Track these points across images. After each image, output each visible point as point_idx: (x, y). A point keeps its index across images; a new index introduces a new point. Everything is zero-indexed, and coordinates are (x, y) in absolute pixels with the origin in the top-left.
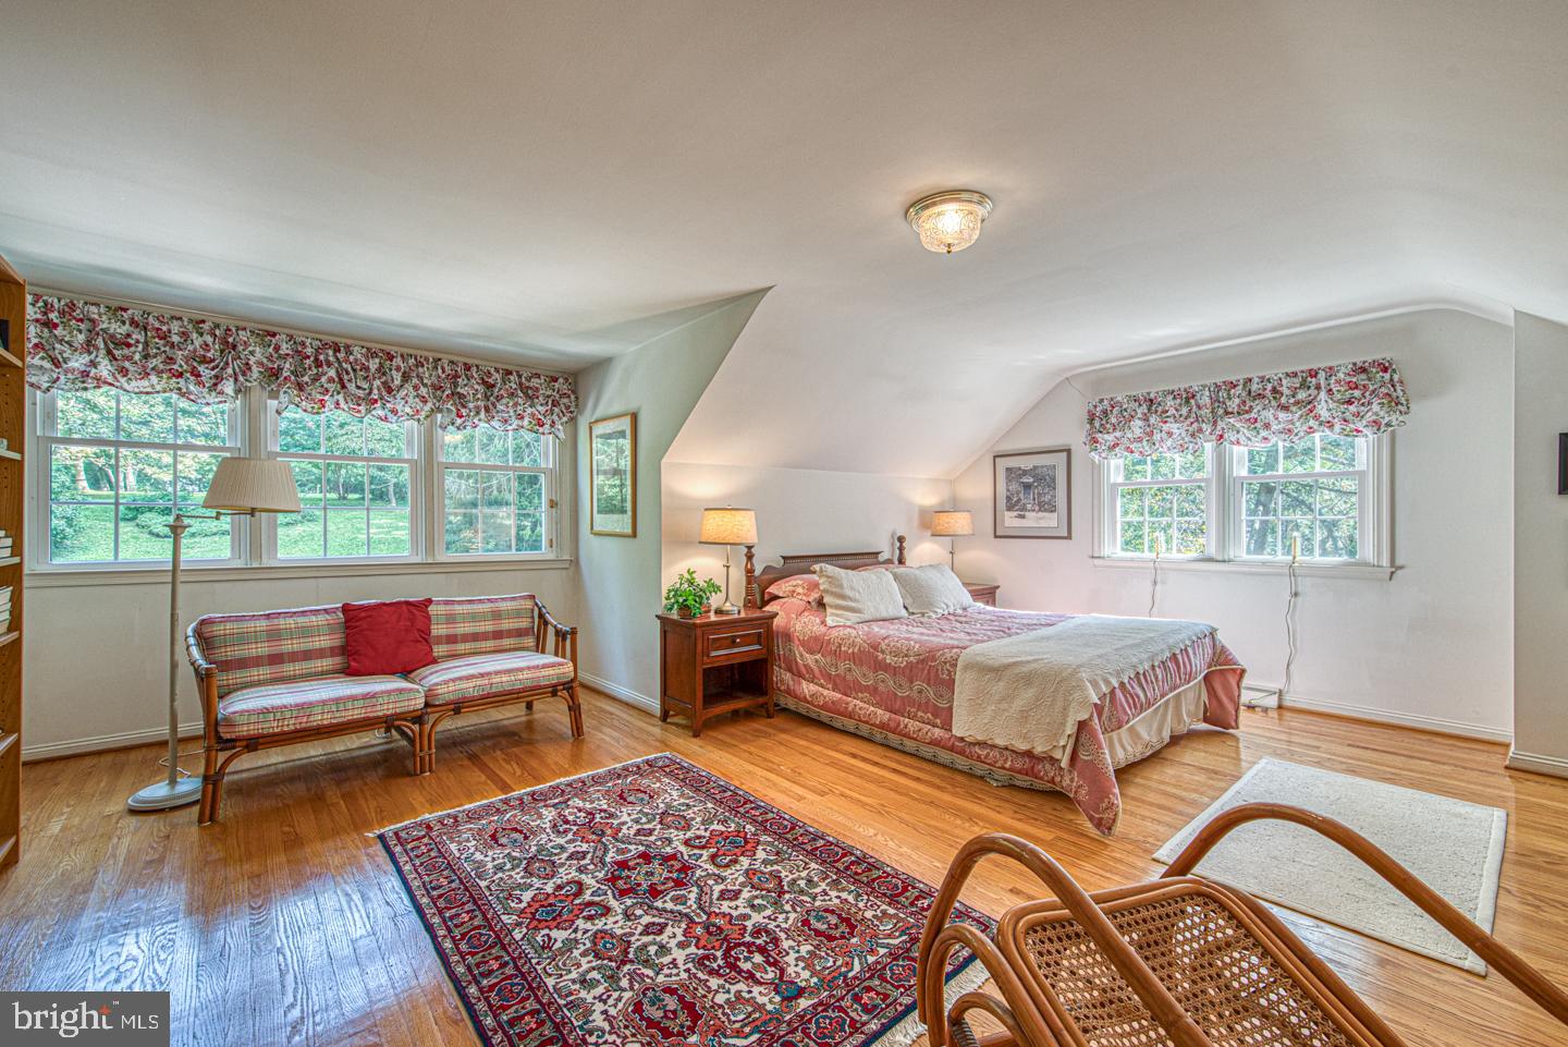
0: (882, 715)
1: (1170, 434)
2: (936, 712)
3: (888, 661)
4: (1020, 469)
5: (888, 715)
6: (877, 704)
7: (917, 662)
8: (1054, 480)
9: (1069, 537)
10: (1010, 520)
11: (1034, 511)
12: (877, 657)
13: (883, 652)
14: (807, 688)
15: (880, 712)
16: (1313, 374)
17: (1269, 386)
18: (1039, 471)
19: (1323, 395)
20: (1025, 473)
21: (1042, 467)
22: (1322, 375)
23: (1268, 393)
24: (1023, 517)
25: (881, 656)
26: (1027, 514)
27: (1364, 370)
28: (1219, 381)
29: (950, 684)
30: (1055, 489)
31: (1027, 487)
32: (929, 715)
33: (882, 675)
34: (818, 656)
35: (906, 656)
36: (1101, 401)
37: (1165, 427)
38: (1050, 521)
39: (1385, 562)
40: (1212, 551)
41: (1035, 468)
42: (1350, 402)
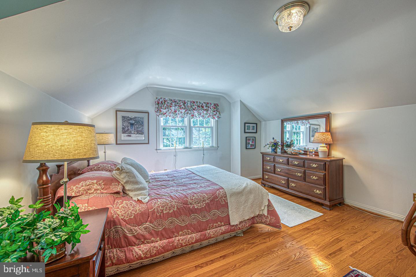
0: (195, 236)
1: (181, 112)
2: (221, 220)
3: (196, 207)
4: (129, 117)
5: (199, 234)
6: (193, 232)
7: (211, 202)
8: (143, 123)
9: (148, 143)
10: (124, 137)
11: (135, 134)
12: (189, 208)
13: (191, 204)
14: (139, 250)
15: (194, 235)
16: (208, 103)
17: (201, 104)
18: (137, 119)
19: (209, 109)
20: (131, 119)
21: (138, 117)
22: (209, 104)
23: (200, 106)
24: (130, 136)
25: (191, 207)
26: (132, 135)
27: (215, 105)
28: (191, 100)
29: (226, 205)
30: (143, 126)
31: (132, 124)
32: (219, 223)
33: (193, 216)
34: (147, 224)
35: (204, 201)
36: (161, 98)
37: (181, 110)
38: (142, 138)
39: (217, 146)
40: (188, 145)
41: (135, 118)
42: (214, 111)
